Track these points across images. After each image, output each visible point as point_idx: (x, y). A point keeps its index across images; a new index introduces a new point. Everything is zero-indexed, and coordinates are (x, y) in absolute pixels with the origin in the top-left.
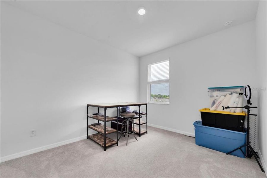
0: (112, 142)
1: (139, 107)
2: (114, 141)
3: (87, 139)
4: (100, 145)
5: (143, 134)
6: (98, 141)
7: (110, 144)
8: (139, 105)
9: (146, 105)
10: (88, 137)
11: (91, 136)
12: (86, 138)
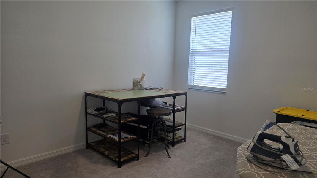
0: (129, 154)
1: (174, 98)
2: (134, 153)
3: (87, 148)
4: (111, 159)
5: (180, 141)
6: (106, 153)
7: (126, 158)
8: (174, 96)
9: (185, 94)
10: (88, 146)
11: (93, 144)
12: (85, 147)
